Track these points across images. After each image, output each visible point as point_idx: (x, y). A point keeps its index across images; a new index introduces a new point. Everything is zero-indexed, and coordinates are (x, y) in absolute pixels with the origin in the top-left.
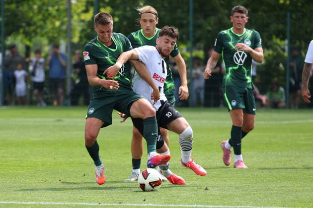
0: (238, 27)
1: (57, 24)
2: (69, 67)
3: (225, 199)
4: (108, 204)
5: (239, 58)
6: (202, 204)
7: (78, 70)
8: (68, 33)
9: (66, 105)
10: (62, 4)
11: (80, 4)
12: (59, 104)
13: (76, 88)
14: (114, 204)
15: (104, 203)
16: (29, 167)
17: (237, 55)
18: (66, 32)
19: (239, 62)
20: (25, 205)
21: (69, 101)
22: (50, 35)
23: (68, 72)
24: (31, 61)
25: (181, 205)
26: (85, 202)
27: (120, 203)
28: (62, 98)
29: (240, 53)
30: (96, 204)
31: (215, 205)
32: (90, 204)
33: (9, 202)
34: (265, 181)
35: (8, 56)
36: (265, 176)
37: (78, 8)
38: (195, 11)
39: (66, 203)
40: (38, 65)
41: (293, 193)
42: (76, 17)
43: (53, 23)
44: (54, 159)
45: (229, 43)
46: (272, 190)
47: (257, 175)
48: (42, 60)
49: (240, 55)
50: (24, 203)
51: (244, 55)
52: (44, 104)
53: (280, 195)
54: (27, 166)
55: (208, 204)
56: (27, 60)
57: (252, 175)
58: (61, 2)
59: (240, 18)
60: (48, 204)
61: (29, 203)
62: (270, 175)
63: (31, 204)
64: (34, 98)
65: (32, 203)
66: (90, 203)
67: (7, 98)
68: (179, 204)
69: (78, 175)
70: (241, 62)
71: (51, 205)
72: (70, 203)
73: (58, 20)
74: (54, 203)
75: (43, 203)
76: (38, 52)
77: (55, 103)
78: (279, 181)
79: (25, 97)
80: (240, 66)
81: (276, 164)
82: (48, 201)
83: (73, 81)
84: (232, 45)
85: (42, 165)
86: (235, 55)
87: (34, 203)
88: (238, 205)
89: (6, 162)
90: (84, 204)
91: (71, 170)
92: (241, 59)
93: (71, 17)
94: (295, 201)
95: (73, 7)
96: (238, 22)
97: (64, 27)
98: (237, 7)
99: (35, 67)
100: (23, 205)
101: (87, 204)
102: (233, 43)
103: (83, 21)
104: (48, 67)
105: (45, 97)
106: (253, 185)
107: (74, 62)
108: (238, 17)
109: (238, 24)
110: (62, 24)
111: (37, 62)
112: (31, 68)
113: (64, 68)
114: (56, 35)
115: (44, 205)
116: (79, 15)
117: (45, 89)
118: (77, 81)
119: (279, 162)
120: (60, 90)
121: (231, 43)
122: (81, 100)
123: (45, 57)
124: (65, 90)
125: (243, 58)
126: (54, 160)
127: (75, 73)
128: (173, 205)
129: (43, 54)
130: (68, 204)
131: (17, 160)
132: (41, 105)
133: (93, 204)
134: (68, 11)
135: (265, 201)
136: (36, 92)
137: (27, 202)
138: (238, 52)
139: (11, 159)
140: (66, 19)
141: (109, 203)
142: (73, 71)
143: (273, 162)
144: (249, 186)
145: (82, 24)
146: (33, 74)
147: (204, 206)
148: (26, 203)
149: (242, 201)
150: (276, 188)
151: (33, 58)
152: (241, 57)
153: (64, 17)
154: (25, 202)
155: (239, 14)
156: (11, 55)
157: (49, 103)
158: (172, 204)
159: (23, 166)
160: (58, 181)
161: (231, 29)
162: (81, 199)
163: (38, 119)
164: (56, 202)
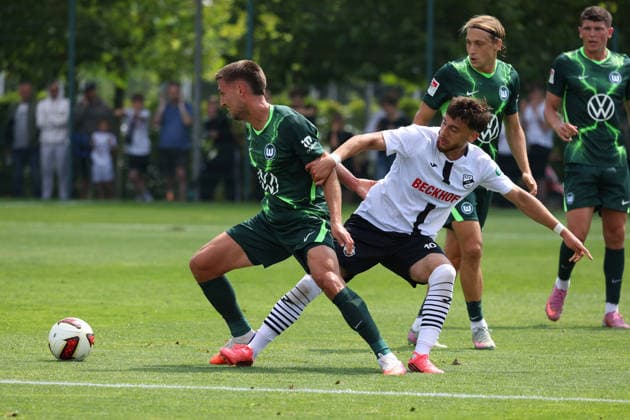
0: (591, 49)
1: (176, 44)
2: (197, 128)
3: (490, 382)
4: (269, 390)
5: (597, 108)
6: (448, 392)
7: (214, 134)
8: (197, 61)
9: (190, 200)
10: (185, 8)
11: (218, 8)
12: (177, 198)
13: (210, 167)
14: (279, 390)
15: (261, 387)
16: (119, 318)
17: (594, 102)
18: (192, 60)
19: (597, 115)
20: (111, 388)
21: (195, 193)
22: (163, 65)
23: (195, 136)
24: (124, 116)
25: (406, 393)
26: (225, 385)
27: (291, 388)
28: (183, 187)
29: (601, 99)
30: (245, 389)
31: (472, 392)
32: (234, 389)
33: (81, 384)
34: (567, 349)
35: (81, 104)
36: (567, 339)
37: (216, 14)
38: (438, 23)
39: (188, 387)
40: (139, 123)
41: (620, 372)
42: (210, 33)
43: (167, 43)
44: (167, 302)
45: (580, 78)
46: (580, 367)
47: (552, 338)
48: (145, 114)
49: (601, 101)
50: (108, 385)
51: (608, 102)
52: (149, 198)
53: (596, 376)
54: (115, 316)
55: (458, 392)
56: (118, 112)
57: (542, 337)
58: (183, 4)
59: (593, 30)
60: (155, 389)
61: (119, 386)
62: (577, 338)
63: (121, 388)
64: (130, 186)
65: (123, 385)
66: (234, 386)
67: (80, 185)
68: (403, 391)
69: (211, 334)
70: (601, 116)
71: (160, 390)
72: (196, 387)
73: (178, 37)
74: (165, 386)
75: (143, 386)
76: (138, 98)
77: (170, 196)
78: (594, 349)
79: (112, 183)
80: (599, 122)
81: (589, 315)
82: (155, 382)
83: (204, 154)
84: (584, 82)
85: (144, 313)
86: (590, 103)
87: (128, 385)
88: (515, 395)
89: (76, 306)
90: (224, 388)
91: (200, 323)
92: (601, 110)
93: (201, 32)
94: (624, 387)
95: (207, 13)
96: (590, 39)
97: (189, 52)
98: (589, 9)
99: (133, 127)
100: (107, 388)
101: (228, 388)
102: (586, 79)
103: (225, 39)
104: (157, 128)
105: (152, 183)
106: (544, 356)
107: (206, 118)
108: (588, 28)
109: (591, 42)
110: (185, 44)
111: (136, 117)
112: (124, 128)
113: (187, 129)
114: (172, 66)
115: (146, 390)
116: (217, 28)
117: (151, 169)
118: (213, 155)
119: (593, 312)
120: (180, 172)
121: (582, 78)
122: (220, 190)
123: (153, 108)
124: (189, 172)
125: (605, 108)
126: (165, 304)
127: (208, 138)
128: (392, 393)
129: (148, 103)
130: (192, 387)
131: (96, 304)
132: (144, 200)
133: (239, 389)
134: (197, 22)
135: (567, 387)
136: (133, 173)
137: (115, 383)
138: (596, 96)
139: (84, 301)
140: (192, 36)
141: (270, 387)
142: (205, 135)
143: (583, 313)
144: (536, 357)
145: (222, 45)
146: (129, 140)
147: (450, 395)
148: (112, 386)
149: (523, 387)
150: (588, 363)
151: (129, 109)
152: (601, 105)
153: (189, 31)
154: (110, 383)
155: (591, 24)
156: (86, 103)
157: (158, 196)
158: (389, 390)
159: (107, 316)
160: (173, 344)
161: (582, 49)
162: (217, 380)
163: (138, 227)
164: (168, 384)
